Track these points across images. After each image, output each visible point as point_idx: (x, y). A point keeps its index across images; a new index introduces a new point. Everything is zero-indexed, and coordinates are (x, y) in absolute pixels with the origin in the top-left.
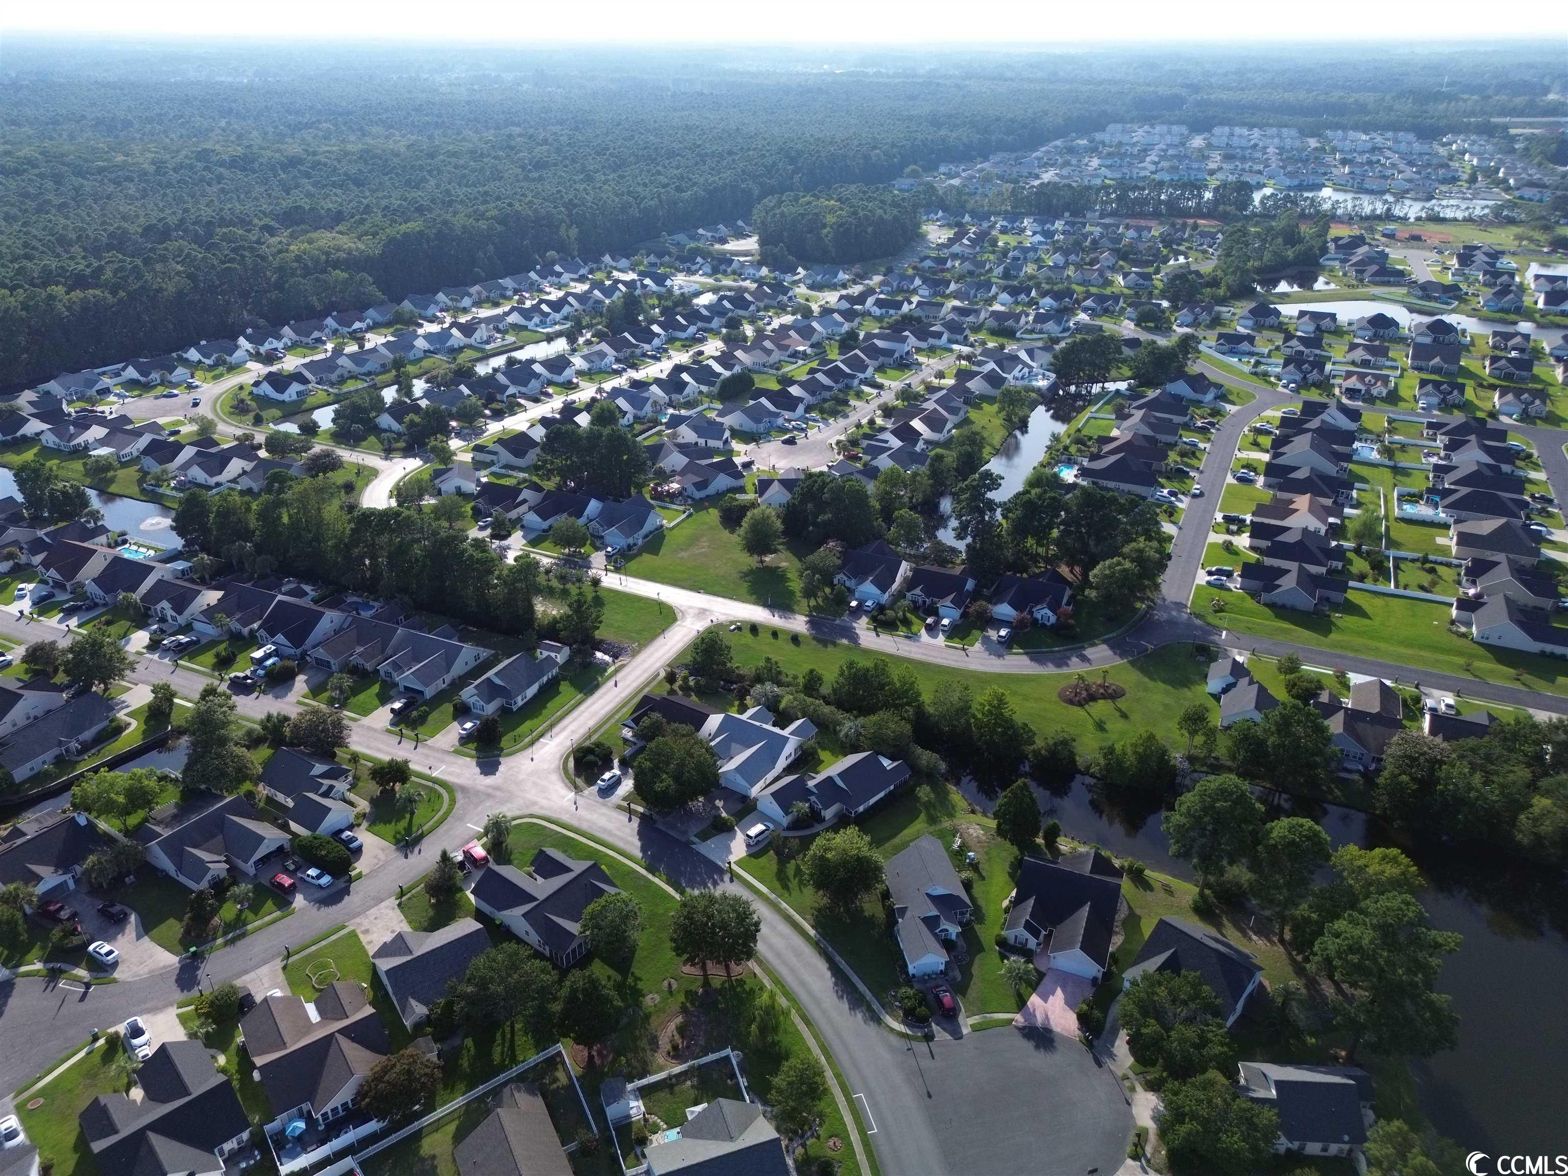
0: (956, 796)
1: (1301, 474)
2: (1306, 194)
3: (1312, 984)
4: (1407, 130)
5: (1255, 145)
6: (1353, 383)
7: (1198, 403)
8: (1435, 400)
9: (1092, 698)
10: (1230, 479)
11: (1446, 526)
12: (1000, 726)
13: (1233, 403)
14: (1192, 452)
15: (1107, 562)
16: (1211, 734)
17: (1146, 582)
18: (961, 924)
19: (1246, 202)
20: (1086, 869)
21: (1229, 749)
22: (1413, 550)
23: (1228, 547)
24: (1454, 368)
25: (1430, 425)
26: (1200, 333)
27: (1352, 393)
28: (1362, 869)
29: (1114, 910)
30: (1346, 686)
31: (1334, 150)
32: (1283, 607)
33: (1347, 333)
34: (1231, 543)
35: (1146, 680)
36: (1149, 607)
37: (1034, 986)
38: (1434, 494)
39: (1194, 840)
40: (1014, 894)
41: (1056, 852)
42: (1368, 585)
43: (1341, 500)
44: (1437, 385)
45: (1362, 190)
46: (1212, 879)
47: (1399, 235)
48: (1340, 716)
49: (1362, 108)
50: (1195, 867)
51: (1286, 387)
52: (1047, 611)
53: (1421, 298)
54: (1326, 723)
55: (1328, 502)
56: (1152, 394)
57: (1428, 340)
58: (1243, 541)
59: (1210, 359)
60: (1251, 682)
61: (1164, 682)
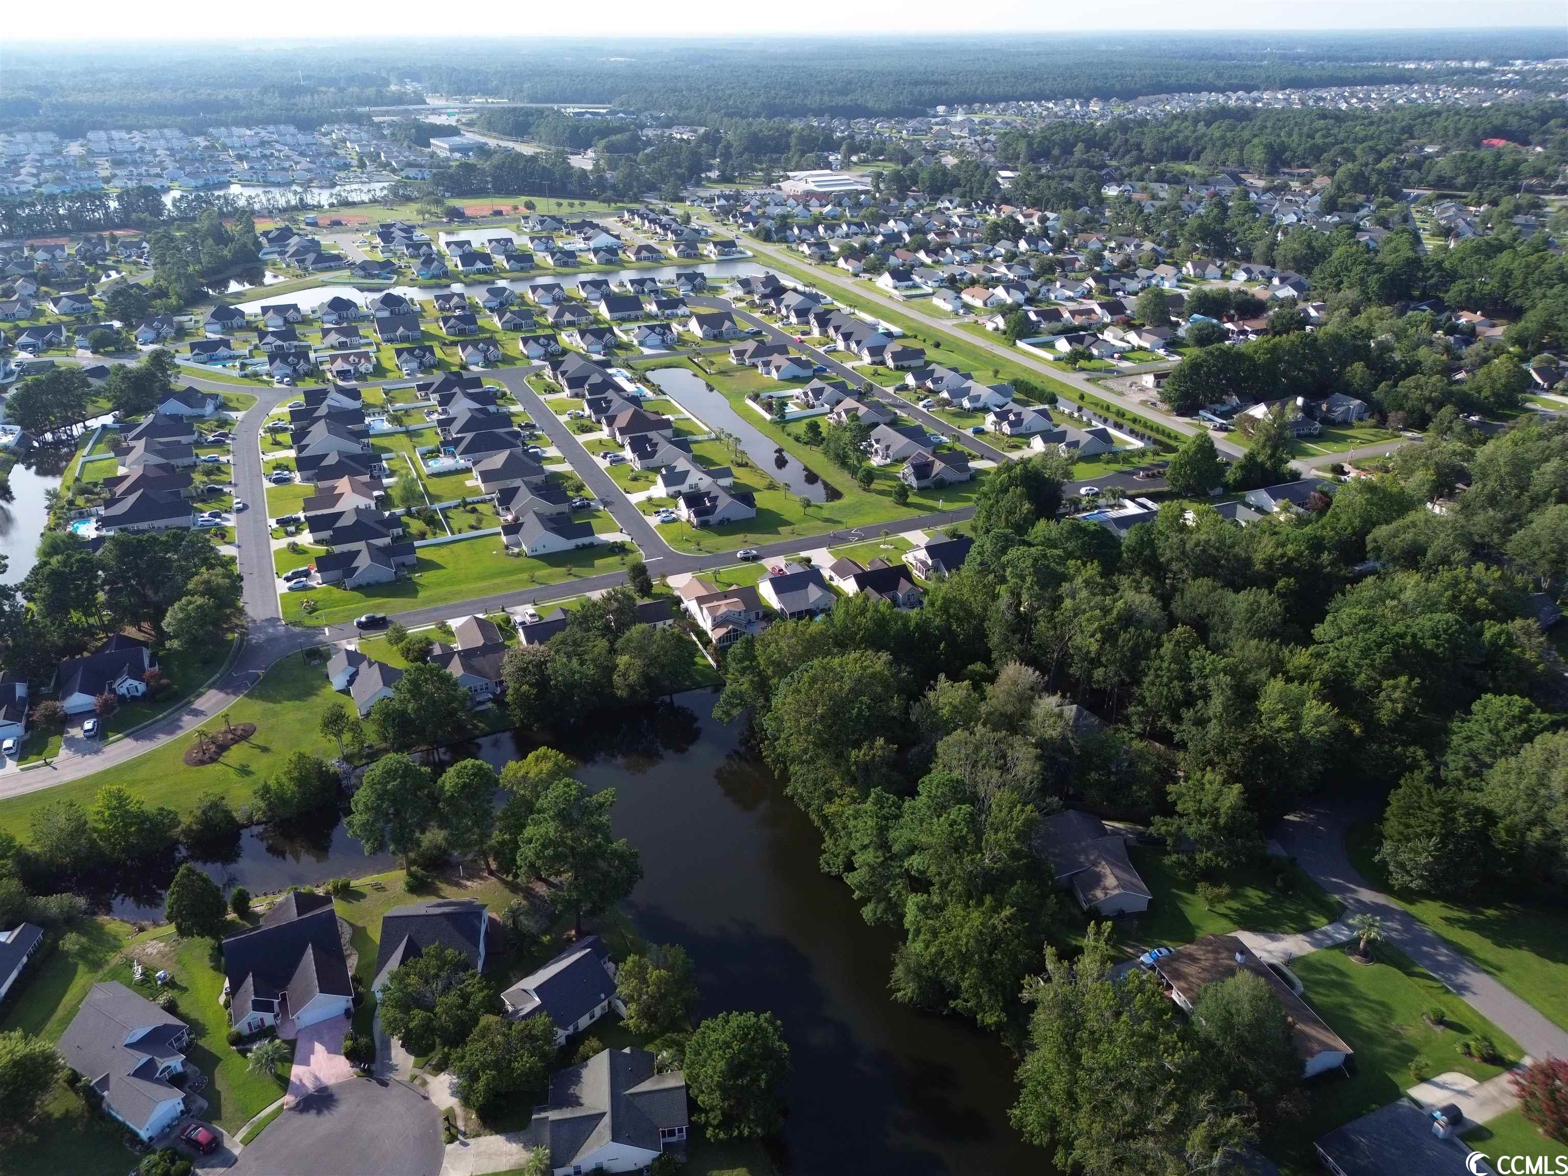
0: (112, 924)
1: (332, 460)
2: (216, 193)
3: (529, 893)
4: (286, 123)
5: (142, 149)
6: (339, 365)
7: (201, 418)
8: (414, 365)
9: (223, 748)
10: (267, 484)
11: (468, 470)
12: (132, 824)
13: (237, 410)
14: (216, 468)
15: (176, 605)
16: (355, 727)
17: (228, 611)
18: (181, 1051)
19: (158, 208)
20: (293, 915)
21: (377, 732)
22: (452, 498)
23: (295, 549)
24: (416, 334)
25: (420, 388)
26: (170, 347)
27: (343, 374)
28: (525, 777)
29: (337, 936)
30: (449, 633)
31: (225, 148)
32: (369, 585)
33: (315, 320)
34: (295, 544)
35: (271, 705)
36: (242, 634)
37: (289, 1059)
38: (448, 446)
39: (383, 830)
40: (227, 984)
41: (254, 918)
42: (430, 540)
43: (376, 473)
44: (410, 351)
45: (267, 184)
46: (412, 855)
47: (320, 222)
48: (456, 662)
49: (235, 105)
50: (394, 853)
51: (281, 382)
52: (130, 681)
53: (365, 277)
54: (448, 671)
55: (366, 478)
56: (145, 420)
57: (386, 314)
58: (306, 538)
59: (192, 371)
60: (371, 664)
61: (289, 700)
